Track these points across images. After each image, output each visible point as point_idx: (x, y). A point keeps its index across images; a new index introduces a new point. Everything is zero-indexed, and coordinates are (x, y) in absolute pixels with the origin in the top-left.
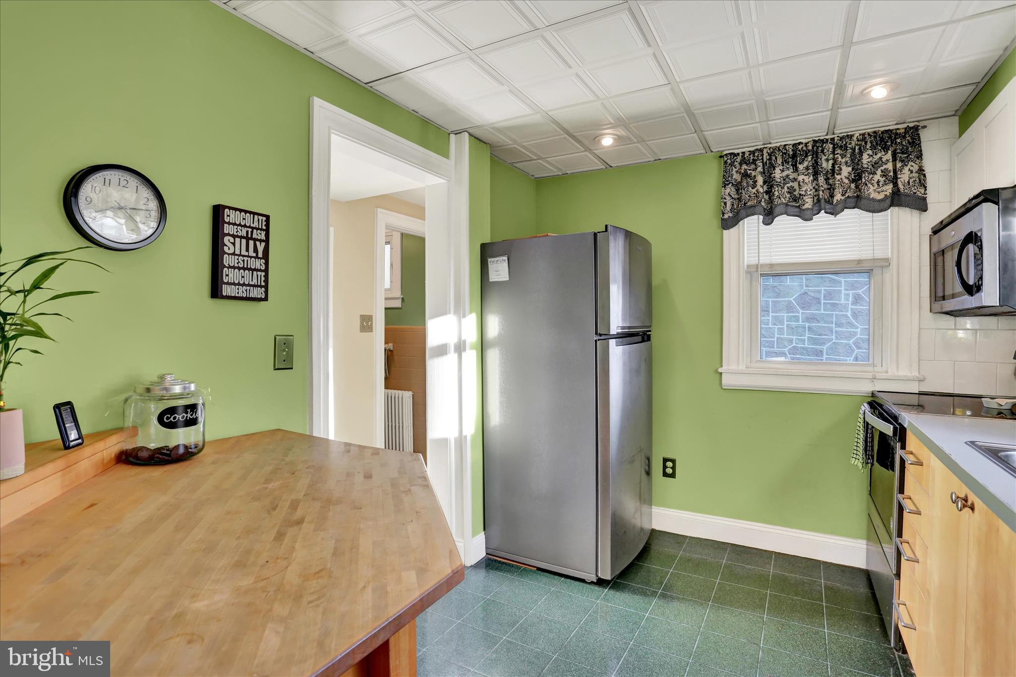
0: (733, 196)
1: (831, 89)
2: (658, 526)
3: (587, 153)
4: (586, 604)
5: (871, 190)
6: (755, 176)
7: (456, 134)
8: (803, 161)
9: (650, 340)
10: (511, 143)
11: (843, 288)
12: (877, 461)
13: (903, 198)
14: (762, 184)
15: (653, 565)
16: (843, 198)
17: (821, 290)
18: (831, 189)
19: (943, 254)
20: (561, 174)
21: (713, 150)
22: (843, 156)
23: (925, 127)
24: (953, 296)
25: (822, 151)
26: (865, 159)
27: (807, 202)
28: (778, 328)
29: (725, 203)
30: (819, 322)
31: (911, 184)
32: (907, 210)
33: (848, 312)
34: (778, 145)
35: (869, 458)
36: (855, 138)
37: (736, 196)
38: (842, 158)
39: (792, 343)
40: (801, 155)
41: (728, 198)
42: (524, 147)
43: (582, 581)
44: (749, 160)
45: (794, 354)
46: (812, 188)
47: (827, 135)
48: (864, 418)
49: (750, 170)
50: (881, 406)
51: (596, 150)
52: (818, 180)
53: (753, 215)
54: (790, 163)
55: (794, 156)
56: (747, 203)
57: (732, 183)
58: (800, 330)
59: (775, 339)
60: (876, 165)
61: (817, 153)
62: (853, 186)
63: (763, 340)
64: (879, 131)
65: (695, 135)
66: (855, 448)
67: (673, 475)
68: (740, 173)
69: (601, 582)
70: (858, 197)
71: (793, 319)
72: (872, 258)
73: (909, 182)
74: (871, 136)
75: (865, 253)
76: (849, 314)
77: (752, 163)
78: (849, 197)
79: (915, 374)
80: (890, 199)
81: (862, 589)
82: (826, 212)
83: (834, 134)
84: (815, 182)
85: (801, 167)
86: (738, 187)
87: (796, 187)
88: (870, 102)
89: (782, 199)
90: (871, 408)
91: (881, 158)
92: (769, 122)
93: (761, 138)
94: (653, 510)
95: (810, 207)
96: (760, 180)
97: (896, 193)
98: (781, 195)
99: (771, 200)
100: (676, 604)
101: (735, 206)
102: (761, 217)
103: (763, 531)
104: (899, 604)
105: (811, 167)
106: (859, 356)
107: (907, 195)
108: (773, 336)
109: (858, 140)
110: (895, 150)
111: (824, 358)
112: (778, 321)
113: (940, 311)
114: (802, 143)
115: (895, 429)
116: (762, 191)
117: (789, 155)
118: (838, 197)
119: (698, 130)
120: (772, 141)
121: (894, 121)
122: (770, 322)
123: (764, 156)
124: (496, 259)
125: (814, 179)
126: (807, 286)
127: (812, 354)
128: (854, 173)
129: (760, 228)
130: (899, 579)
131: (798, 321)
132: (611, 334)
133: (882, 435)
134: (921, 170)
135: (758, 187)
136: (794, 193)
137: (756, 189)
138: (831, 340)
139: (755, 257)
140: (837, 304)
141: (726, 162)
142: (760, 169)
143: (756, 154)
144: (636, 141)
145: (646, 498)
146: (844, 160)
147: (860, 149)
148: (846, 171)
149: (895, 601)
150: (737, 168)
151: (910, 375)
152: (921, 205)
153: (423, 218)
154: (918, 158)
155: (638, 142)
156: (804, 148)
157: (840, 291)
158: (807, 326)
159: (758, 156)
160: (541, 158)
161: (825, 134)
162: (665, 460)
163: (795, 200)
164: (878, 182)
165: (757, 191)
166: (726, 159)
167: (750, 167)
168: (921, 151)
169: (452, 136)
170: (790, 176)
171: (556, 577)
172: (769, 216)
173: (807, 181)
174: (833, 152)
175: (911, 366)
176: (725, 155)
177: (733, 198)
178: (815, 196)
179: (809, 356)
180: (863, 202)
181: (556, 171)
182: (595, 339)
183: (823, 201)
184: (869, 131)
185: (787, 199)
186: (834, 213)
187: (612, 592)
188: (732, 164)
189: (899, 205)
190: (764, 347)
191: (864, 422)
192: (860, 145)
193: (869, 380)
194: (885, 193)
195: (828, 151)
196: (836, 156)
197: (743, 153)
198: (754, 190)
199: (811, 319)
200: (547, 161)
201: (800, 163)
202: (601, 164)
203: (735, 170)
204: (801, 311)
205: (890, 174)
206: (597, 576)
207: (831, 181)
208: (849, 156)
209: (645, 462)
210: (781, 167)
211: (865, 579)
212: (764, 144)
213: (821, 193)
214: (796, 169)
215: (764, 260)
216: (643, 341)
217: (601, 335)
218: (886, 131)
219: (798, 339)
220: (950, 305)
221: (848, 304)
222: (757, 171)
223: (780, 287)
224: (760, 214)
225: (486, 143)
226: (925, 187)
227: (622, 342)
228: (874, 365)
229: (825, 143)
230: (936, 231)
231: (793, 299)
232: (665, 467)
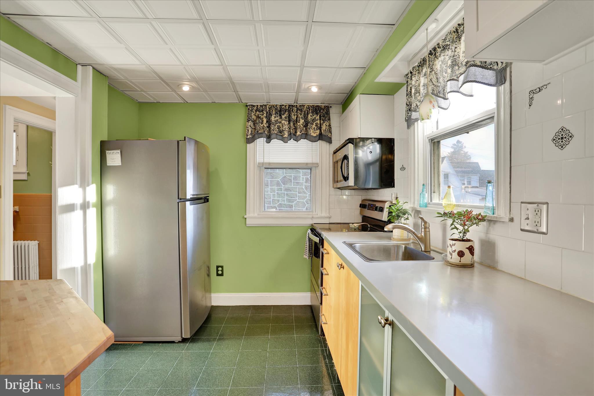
0: (252, 127)
1: (296, 84)
2: (214, 303)
3: (173, 93)
4: (176, 354)
5: (311, 132)
6: (262, 118)
7: (82, 66)
8: (284, 114)
9: (208, 202)
10: (123, 78)
11: (301, 175)
12: (314, 255)
13: (323, 137)
14: (266, 122)
15: (213, 325)
16: (300, 134)
17: (292, 175)
18: (296, 129)
19: (337, 163)
20: (156, 102)
21: (243, 102)
22: (301, 114)
23: (331, 107)
24: (341, 181)
25: (292, 110)
26: (309, 117)
27: (286, 134)
28: (273, 194)
29: (248, 130)
30: (291, 191)
31: (326, 131)
32: (325, 142)
33: (303, 186)
34: (273, 104)
35: (311, 254)
36: (305, 107)
37: (254, 127)
38: (300, 115)
39: (279, 202)
40: (283, 111)
41: (249, 127)
42: (131, 82)
43: (173, 342)
44: (260, 110)
45: (280, 207)
46: (288, 127)
47: (294, 103)
48: (309, 236)
49: (260, 115)
50: (315, 230)
51: (179, 92)
52: (290, 124)
53: (261, 137)
54: (279, 114)
55: (280, 111)
56: (258, 131)
57: (252, 120)
58: (283, 195)
59: (272, 200)
60: (314, 120)
61: (290, 111)
62: (304, 128)
63: (266, 201)
64: (315, 105)
65: (234, 93)
66: (305, 250)
67: (222, 275)
68: (255, 115)
69: (184, 341)
70: (306, 134)
71: (280, 190)
72: (312, 162)
73: (325, 130)
74: (312, 107)
75: (309, 161)
76: (304, 187)
77: (261, 111)
78: (303, 134)
79: (328, 215)
80: (318, 137)
81: (309, 314)
82: (293, 140)
83: (297, 103)
84: (289, 124)
85: (283, 117)
86: (255, 123)
87: (281, 126)
88: (310, 92)
89: (275, 131)
90: (311, 231)
91: (315, 118)
92: (269, 93)
93: (266, 100)
94: (212, 295)
95: (287, 136)
96: (265, 120)
97: (321, 134)
98: (274, 129)
99: (269, 131)
100: (227, 342)
101: (253, 132)
102: (265, 139)
103: (267, 296)
104: (322, 315)
105: (287, 118)
106: (308, 208)
107: (325, 136)
108: (270, 198)
109: (307, 108)
110: (321, 115)
111: (293, 209)
112: (273, 190)
113: (336, 187)
114: (284, 105)
115: (320, 239)
116: (266, 126)
117: (278, 110)
118: (298, 133)
119: (236, 91)
120: (270, 102)
121: (319, 102)
122: (269, 191)
123: (267, 109)
124: (112, 151)
125: (289, 123)
126: (286, 173)
127: (288, 207)
128: (305, 123)
129: (265, 144)
130: (322, 305)
131: (282, 191)
132: (187, 198)
133: (316, 243)
134: (330, 125)
135: (264, 124)
136: (280, 129)
137: (263, 125)
138: (296, 200)
139: (262, 159)
140: (298, 182)
141: (249, 109)
142: (265, 115)
143: (263, 107)
144: (202, 91)
145: (208, 289)
146: (301, 116)
147: (307, 112)
148: (302, 121)
149: (320, 315)
150: (254, 113)
151: (326, 215)
152: (329, 141)
153: (54, 119)
154: (329, 120)
155: (203, 92)
156: (285, 108)
157: (300, 176)
158: (286, 193)
159: (264, 108)
160: (144, 91)
161: (294, 102)
162: (218, 267)
163: (281, 132)
164: (314, 128)
165: (263, 126)
166: (249, 107)
167: (260, 113)
168: (330, 117)
169: (79, 67)
170: (278, 120)
171: (156, 344)
172: (269, 138)
173: (285, 124)
174: (297, 112)
175: (326, 211)
176: (249, 105)
177: (252, 128)
178: (289, 131)
179: (287, 208)
180: (308, 136)
181: (152, 99)
182: (178, 201)
183: (292, 134)
184: (311, 105)
185: (277, 131)
186: (297, 140)
187: (191, 344)
188: (252, 111)
189: (322, 140)
190: (266, 204)
191: (309, 238)
192: (307, 110)
193: (310, 219)
194: (317, 134)
195: (295, 111)
196: (298, 114)
197: (257, 106)
198: (262, 125)
199: (288, 189)
200: (147, 93)
201: (283, 115)
202: (181, 100)
203: (253, 113)
204: (283, 186)
205: (318, 125)
206: (182, 337)
207: (296, 125)
208: (303, 114)
209: (207, 270)
210: (275, 116)
211: (310, 309)
212: (267, 103)
213: (291, 130)
214: (281, 118)
215: (266, 161)
216: (205, 202)
217: (181, 199)
218: (318, 106)
219: (282, 200)
220: (339, 185)
221: (303, 182)
222: (264, 116)
223: (274, 173)
224: (264, 137)
225: (105, 76)
226: (331, 133)
227: (193, 203)
228: (312, 212)
229: (293, 107)
230: (335, 153)
231: (280, 180)
232: (217, 271)
